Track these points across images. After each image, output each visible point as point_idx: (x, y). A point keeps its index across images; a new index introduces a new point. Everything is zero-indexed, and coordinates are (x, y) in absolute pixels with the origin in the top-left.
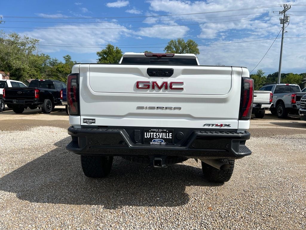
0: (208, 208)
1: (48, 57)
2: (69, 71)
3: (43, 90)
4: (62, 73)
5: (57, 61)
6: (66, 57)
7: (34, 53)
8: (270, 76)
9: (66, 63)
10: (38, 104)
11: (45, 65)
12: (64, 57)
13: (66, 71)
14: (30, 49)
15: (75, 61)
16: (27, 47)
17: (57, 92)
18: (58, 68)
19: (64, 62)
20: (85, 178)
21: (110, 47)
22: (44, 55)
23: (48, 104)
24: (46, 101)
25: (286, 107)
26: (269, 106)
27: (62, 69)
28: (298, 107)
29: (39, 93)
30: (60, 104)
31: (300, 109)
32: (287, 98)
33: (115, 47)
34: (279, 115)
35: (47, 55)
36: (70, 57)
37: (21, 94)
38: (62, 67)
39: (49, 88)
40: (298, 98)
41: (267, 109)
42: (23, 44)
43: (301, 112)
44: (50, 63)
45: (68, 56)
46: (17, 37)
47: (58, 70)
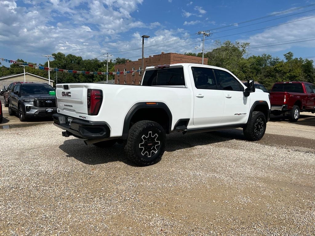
1: (269, 57)
2: (288, 70)
4: (280, 72)
5: (278, 59)
6: (287, 55)
11: (265, 65)
12: (285, 55)
13: (285, 71)
15: (301, 58)
18: (276, 67)
22: (265, 55)
27: (280, 68)
35: (269, 55)
36: (292, 54)
38: (281, 66)
44: (271, 63)
45: (290, 53)
47: (276, 70)
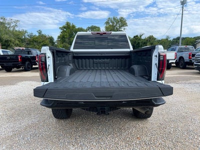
0: (137, 138)
1: (26, 32)
3: (24, 56)
4: (37, 42)
5: (32, 34)
6: (39, 31)
7: (17, 29)
8: (174, 39)
9: (39, 36)
10: (21, 66)
11: (25, 37)
12: (37, 31)
14: (14, 27)
16: (12, 26)
17: (34, 56)
18: (34, 39)
19: (37, 35)
20: (55, 119)
21: (68, 24)
22: (23, 30)
23: (28, 65)
24: (27, 63)
25: (185, 61)
26: (174, 61)
27: (36, 39)
28: (193, 61)
29: (22, 58)
30: (36, 64)
31: (195, 63)
32: (186, 56)
33: (71, 24)
34: (181, 66)
35: (26, 30)
36: (41, 31)
37: (10, 59)
39: (29, 54)
40: (193, 55)
41: (173, 63)
42: (9, 24)
43: (195, 65)
44: (28, 36)
46: (4, 19)
